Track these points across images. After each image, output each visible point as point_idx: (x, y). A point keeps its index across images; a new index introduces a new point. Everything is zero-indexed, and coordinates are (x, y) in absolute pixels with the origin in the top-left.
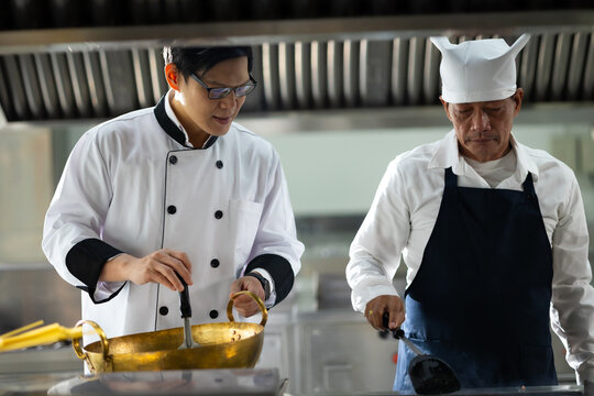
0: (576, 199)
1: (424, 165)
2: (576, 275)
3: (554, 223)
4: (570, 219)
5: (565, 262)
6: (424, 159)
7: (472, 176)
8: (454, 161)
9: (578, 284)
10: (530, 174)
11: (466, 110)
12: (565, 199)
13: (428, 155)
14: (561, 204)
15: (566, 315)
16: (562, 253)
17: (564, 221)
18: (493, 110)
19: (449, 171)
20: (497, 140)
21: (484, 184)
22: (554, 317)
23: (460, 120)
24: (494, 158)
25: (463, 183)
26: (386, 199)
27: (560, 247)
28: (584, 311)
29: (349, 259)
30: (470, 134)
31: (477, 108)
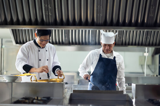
0: (123, 62)
1: (96, 53)
2: (122, 75)
3: (118, 66)
4: (121, 65)
5: (120, 73)
6: (96, 51)
7: (105, 56)
8: (101, 53)
9: (122, 77)
10: (115, 56)
11: (105, 45)
12: (121, 62)
13: (97, 51)
14: (120, 63)
15: (120, 83)
16: (119, 71)
17: (120, 65)
18: (110, 46)
19: (100, 54)
20: (110, 51)
21: (107, 57)
22: (117, 83)
23: (104, 46)
24: (109, 53)
25: (103, 57)
26: (89, 57)
27: (119, 70)
28: (123, 82)
29: (79, 67)
30: (105, 49)
31: (107, 45)
